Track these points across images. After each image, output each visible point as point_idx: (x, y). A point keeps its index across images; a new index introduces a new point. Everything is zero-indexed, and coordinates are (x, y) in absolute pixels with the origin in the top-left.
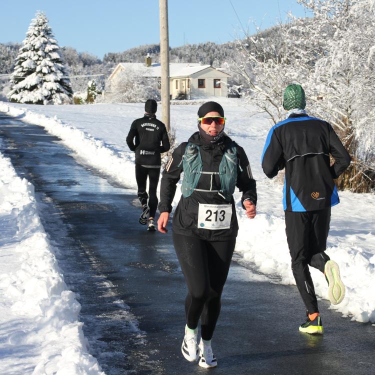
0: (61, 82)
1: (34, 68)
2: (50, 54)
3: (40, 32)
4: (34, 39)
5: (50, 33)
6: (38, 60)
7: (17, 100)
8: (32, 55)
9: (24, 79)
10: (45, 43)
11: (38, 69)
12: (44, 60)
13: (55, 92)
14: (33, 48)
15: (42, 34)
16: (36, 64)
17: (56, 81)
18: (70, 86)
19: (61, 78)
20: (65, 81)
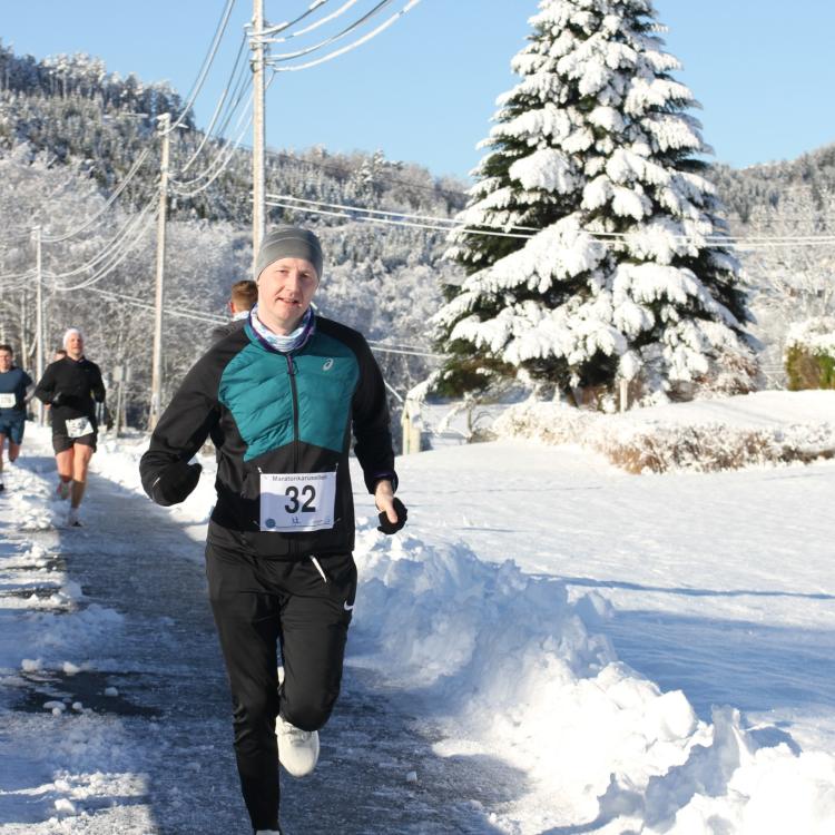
0: (702, 265)
1: (570, 190)
2: (646, 122)
3: (599, 15)
4: (573, 48)
5: (647, 27)
6: (592, 151)
7: (486, 347)
8: (564, 127)
9: (519, 244)
10: (626, 71)
11: (593, 196)
12: (619, 152)
13: (675, 316)
14: (565, 90)
15: (612, 22)
16: (581, 171)
17: (678, 261)
18: (738, 287)
19: (704, 244)
20: (721, 261)
